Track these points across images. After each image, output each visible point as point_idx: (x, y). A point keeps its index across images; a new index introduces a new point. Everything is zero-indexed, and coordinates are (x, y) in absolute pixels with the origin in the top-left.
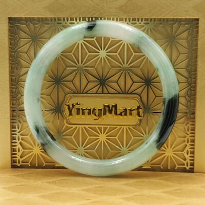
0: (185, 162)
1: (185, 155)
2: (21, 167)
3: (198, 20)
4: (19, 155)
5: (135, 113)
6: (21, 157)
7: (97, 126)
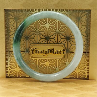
0: (85, 75)
1: (85, 72)
2: (10, 77)
3: (91, 10)
4: (9, 71)
5: (62, 52)
6: (10, 73)
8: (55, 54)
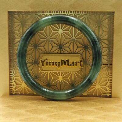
0: (107, 92)
1: (107, 88)
3: (114, 12)
4: (14, 88)
5: (79, 64)
7: (57, 72)
8: (70, 66)
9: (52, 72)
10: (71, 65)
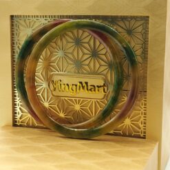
1: (140, 124)
4: (18, 116)
6: (20, 118)
7: (73, 99)
8: (90, 92)
9: (66, 98)
10: (91, 90)
